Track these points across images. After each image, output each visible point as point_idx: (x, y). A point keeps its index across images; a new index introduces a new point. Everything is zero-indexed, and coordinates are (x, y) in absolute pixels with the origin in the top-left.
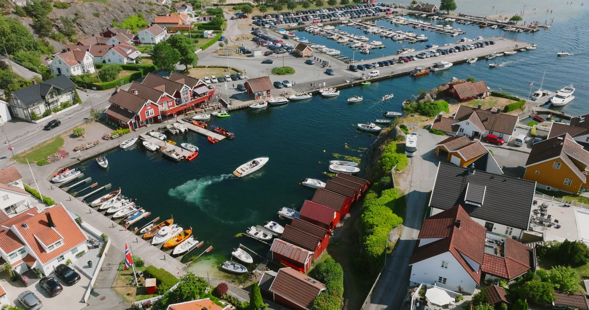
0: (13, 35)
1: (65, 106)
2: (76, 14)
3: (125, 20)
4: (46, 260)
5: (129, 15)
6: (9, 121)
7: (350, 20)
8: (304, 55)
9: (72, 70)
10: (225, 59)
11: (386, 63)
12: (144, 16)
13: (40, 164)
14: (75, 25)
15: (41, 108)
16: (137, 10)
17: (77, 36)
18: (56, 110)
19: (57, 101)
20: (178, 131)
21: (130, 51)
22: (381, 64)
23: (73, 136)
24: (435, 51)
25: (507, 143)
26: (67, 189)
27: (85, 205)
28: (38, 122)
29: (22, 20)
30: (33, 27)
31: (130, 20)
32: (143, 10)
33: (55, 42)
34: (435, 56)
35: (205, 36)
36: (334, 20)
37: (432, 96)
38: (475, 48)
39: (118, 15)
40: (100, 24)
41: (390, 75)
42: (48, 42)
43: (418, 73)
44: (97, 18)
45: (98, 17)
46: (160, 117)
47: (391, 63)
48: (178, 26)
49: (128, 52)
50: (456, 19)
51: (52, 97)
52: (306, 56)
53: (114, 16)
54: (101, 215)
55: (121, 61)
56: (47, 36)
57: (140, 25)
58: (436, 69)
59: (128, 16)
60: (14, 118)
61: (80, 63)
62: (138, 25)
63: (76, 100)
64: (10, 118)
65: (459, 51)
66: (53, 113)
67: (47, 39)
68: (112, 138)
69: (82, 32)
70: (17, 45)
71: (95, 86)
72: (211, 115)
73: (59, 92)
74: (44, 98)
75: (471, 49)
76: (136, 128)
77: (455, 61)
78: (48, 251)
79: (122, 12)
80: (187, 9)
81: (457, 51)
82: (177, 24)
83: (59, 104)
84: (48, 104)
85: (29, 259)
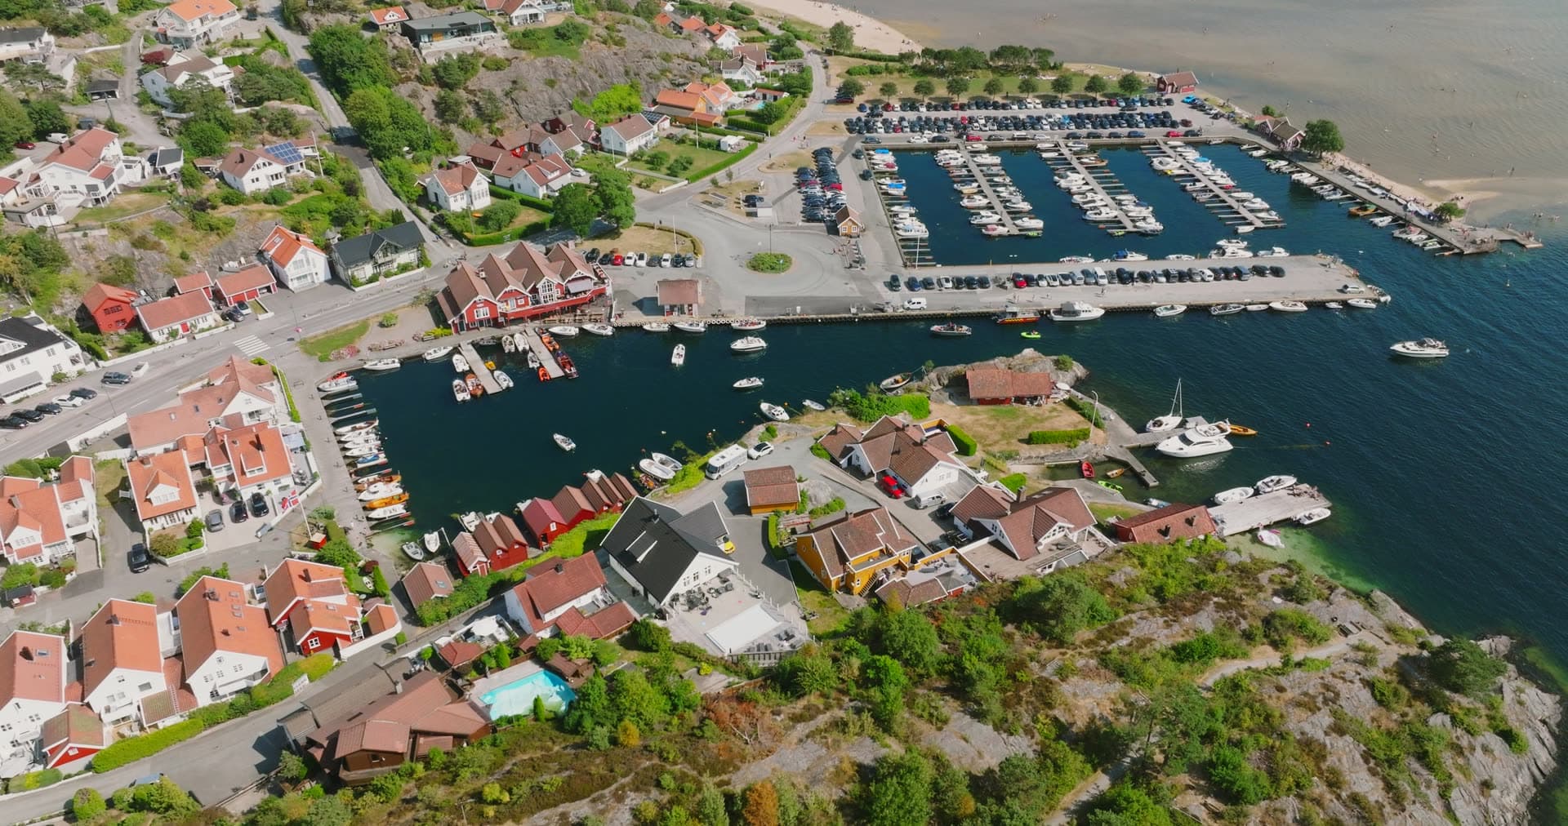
0: (390, 131)
1: (404, 268)
2: (514, 82)
3: (601, 94)
4: (244, 483)
5: (612, 83)
6: (327, 281)
7: (1062, 143)
8: (842, 231)
9: (451, 200)
10: (707, 214)
11: (969, 283)
12: (642, 86)
13: (321, 360)
14: (508, 101)
15: (368, 270)
16: (632, 73)
17: (506, 122)
18: (387, 275)
19: (391, 262)
20: (513, 350)
21: (557, 173)
22: (958, 283)
23: (382, 325)
24: (1101, 272)
25: (908, 499)
26: (327, 402)
27: (331, 429)
28: (357, 289)
29: (423, 92)
30: (436, 104)
31: (610, 93)
32: (643, 74)
33: (464, 133)
34: (1096, 283)
35: (722, 147)
36: (1019, 139)
37: (939, 380)
38: (1215, 279)
39: (592, 82)
40: (551, 99)
41: (949, 312)
42: (452, 135)
43: (1009, 319)
44: (550, 90)
45: (552, 87)
46: (501, 320)
47: (983, 283)
48: (691, 115)
49: (550, 177)
50: (1320, 178)
51: (385, 255)
52: (846, 235)
53: (583, 84)
54: (337, 447)
55: (534, 190)
56: (454, 122)
57: (625, 104)
58: (1058, 318)
59: (609, 86)
60: (335, 278)
61: (466, 189)
62: (620, 105)
63: (422, 261)
64: (330, 277)
65: (1168, 281)
66: (381, 278)
67: (453, 128)
68: (423, 340)
69: (516, 115)
70: (390, 148)
71: (466, 237)
72: (581, 329)
73: (397, 250)
74: (372, 257)
75: (1203, 280)
76: (462, 329)
77: (1126, 305)
78: (249, 475)
79: (601, 76)
80: (741, 70)
81: (1163, 279)
82: (693, 110)
83: (395, 265)
84: (377, 265)
85: (231, 478)
